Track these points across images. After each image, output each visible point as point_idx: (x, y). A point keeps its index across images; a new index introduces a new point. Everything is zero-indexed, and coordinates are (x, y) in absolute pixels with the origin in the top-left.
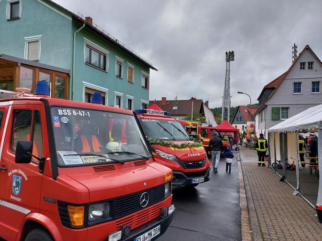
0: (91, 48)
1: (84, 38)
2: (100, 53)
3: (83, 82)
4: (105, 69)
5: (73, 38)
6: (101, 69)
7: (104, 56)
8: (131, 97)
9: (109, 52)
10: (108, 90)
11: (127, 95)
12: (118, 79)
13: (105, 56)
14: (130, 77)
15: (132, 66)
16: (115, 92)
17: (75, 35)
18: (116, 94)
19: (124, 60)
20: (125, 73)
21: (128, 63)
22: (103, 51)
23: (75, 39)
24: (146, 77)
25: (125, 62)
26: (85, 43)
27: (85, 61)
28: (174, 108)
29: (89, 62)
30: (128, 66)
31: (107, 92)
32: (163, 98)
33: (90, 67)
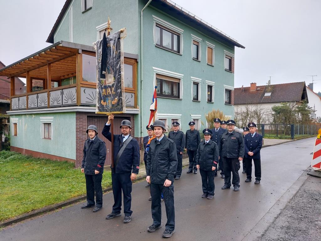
0: (162, 28)
1: (153, 16)
2: (173, 33)
3: (154, 68)
4: (179, 52)
5: (139, 17)
6: (174, 51)
8: (211, 83)
9: (183, 31)
10: (183, 75)
11: (206, 81)
12: (195, 62)
13: (179, 36)
14: (211, 59)
15: (212, 45)
16: (192, 77)
17: (142, 13)
18: (192, 80)
19: (201, 39)
20: (204, 54)
21: (206, 42)
22: (177, 30)
23: (142, 17)
24: (230, 58)
25: (204, 41)
26: (154, 22)
27: (154, 43)
28: (266, 95)
29: (160, 44)
30: (208, 45)
31: (182, 78)
32: (252, 83)
33: (161, 50)
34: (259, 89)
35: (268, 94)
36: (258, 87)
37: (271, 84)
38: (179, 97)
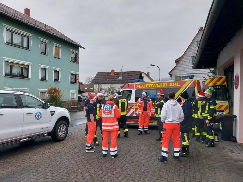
0: (12, 33)
1: (3, 24)
2: (23, 35)
3: (3, 57)
4: (28, 48)
6: (24, 47)
7: (28, 38)
8: (57, 69)
9: (31, 35)
10: (32, 63)
11: (53, 67)
12: (43, 55)
14: (57, 54)
15: (59, 45)
16: (39, 65)
18: (40, 67)
19: (49, 41)
20: (51, 51)
21: (53, 43)
22: (26, 34)
24: (75, 54)
25: (51, 42)
26: (4, 28)
27: (4, 42)
28: (119, 78)
29: (10, 42)
30: (54, 45)
31: (30, 65)
32: (112, 70)
33: (11, 46)
34: (116, 74)
35: (120, 78)
36: (116, 72)
37: (123, 71)
38: (28, 77)
